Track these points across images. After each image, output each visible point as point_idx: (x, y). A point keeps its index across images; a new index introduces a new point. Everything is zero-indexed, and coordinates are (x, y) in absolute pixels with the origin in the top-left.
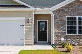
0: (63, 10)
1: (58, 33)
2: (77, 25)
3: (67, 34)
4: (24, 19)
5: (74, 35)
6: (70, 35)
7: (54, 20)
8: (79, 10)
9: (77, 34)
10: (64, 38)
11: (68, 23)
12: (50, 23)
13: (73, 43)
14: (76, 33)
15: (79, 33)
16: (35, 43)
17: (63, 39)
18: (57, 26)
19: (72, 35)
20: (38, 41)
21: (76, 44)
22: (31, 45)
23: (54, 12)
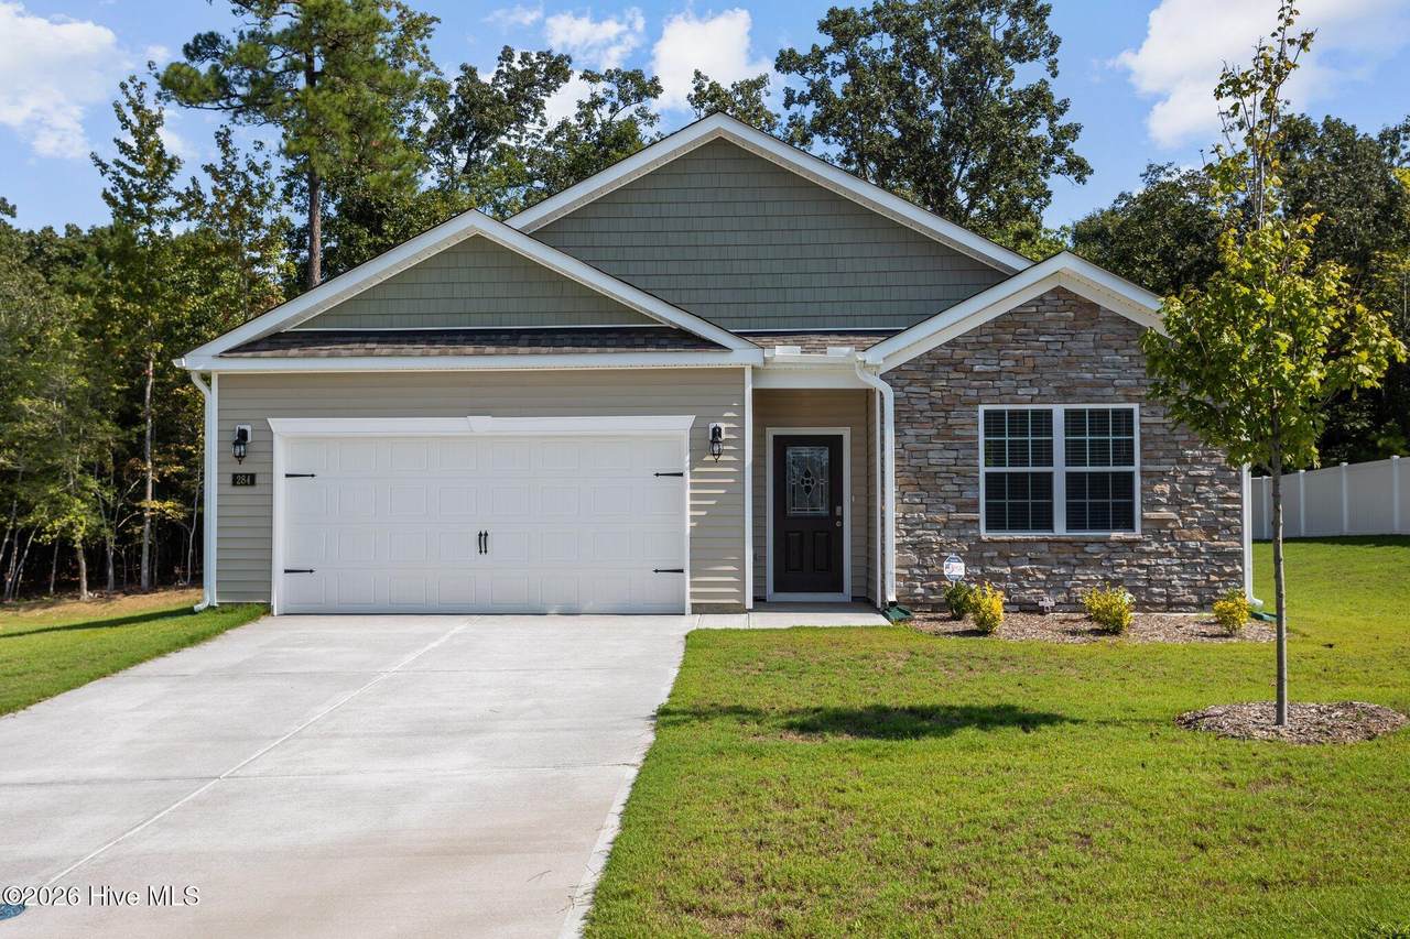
0: (957, 366)
1: (921, 524)
2: (1059, 469)
3: (985, 535)
4: (681, 425)
5: (1032, 535)
6: (1005, 536)
7: (899, 433)
8: (1069, 364)
9: (1060, 529)
10: (969, 560)
11: (995, 454)
12: (870, 455)
13: (1027, 595)
14: (1049, 526)
15: (1072, 524)
16: (761, 603)
17: (956, 569)
18: (917, 479)
19: (1018, 535)
20: (777, 589)
21: (1048, 602)
22: (739, 609)
23: (894, 377)
